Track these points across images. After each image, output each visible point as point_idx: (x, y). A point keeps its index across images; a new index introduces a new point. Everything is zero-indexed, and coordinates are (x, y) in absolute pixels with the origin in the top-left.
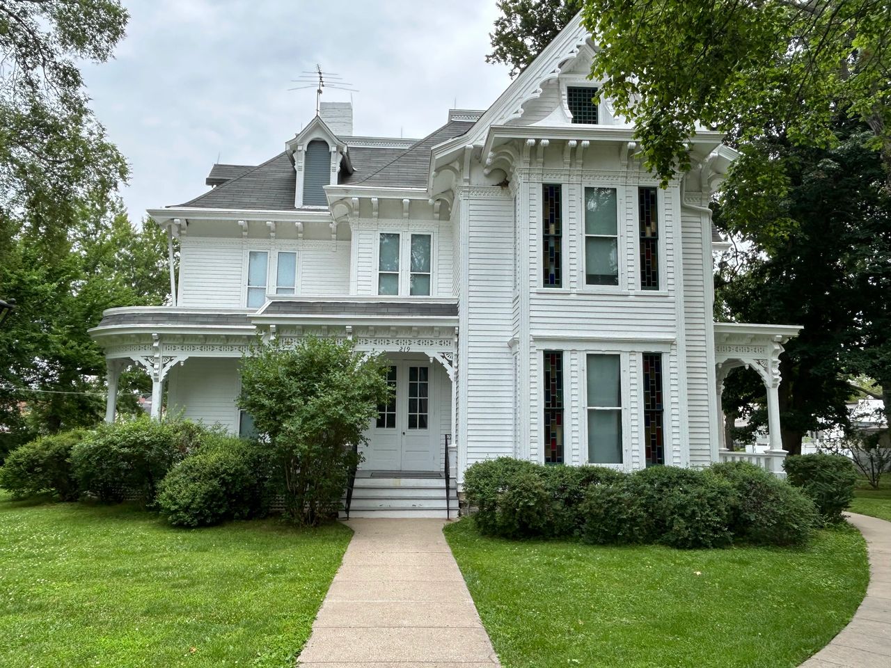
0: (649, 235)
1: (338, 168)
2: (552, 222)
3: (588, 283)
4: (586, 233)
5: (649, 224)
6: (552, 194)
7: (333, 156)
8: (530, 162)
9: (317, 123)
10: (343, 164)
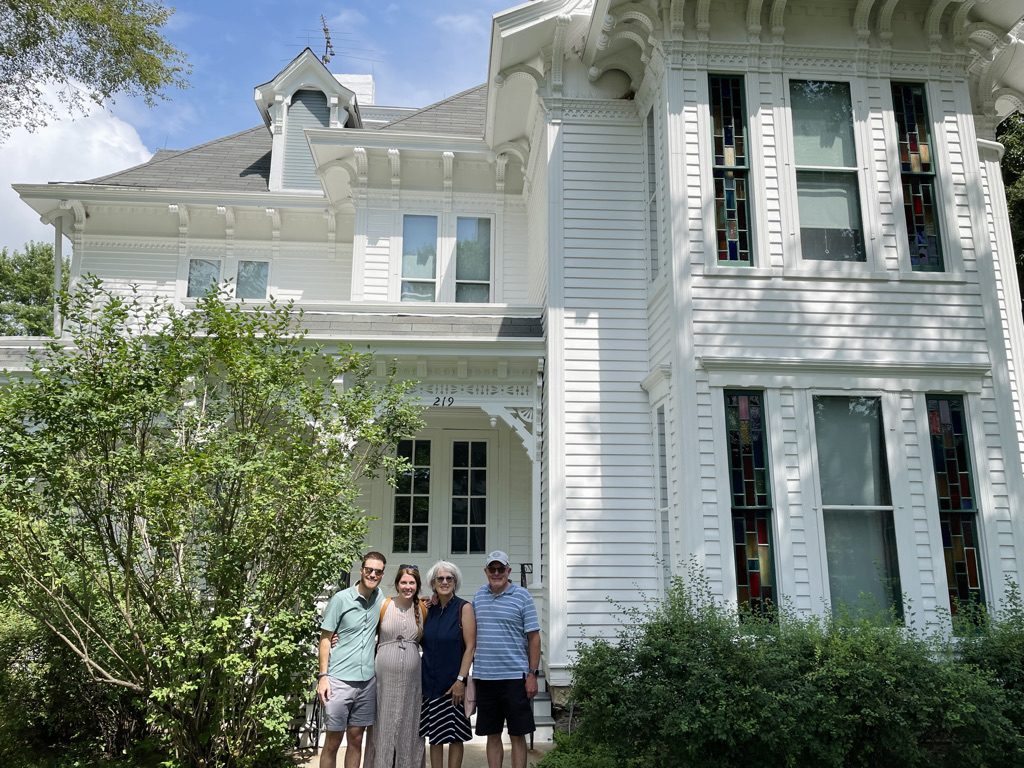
0: (917, 168)
2: (729, 142)
3: (806, 256)
4: (797, 162)
5: (916, 148)
6: (726, 94)
7: (333, 112)
8: (684, 31)
9: (307, 61)
10: (350, 126)
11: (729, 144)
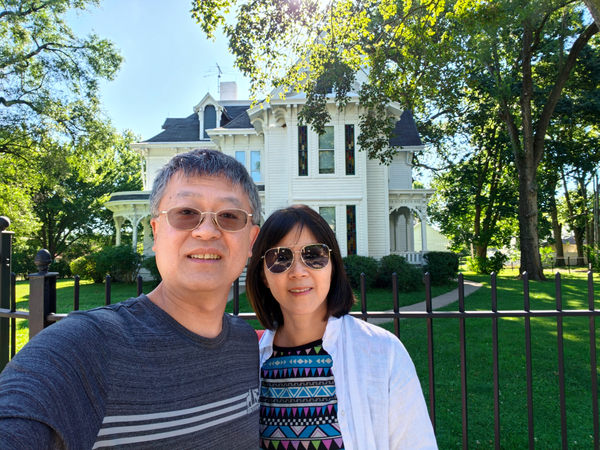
0: (350, 148)
1: (220, 119)
3: (320, 173)
4: (319, 148)
5: (350, 143)
6: (303, 131)
7: (217, 112)
8: (291, 115)
9: (208, 96)
10: (223, 116)
11: (303, 144)
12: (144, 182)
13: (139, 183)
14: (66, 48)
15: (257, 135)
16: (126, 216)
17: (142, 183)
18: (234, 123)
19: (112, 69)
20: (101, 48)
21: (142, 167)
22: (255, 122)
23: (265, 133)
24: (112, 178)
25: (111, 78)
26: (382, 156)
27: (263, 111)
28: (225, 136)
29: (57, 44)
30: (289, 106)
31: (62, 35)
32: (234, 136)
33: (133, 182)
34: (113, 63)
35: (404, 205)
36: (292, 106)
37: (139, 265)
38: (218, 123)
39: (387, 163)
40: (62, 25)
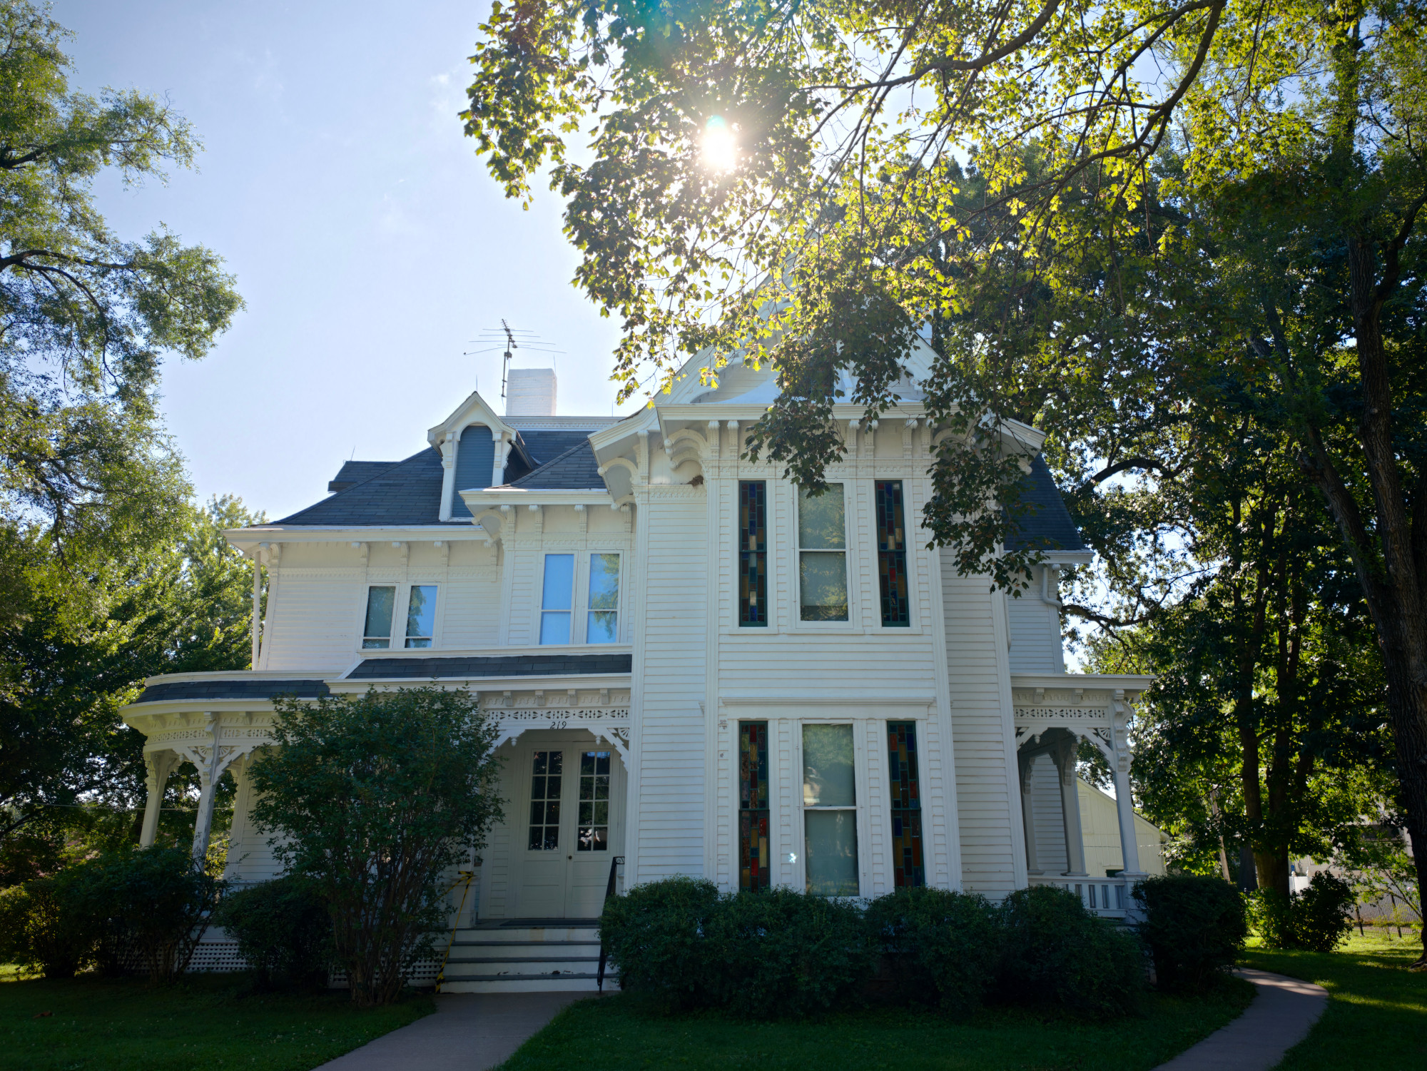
0: (892, 546)
1: (504, 463)
3: (803, 618)
4: (801, 546)
5: (891, 532)
6: (753, 495)
7: (498, 446)
8: (720, 451)
9: (475, 401)
10: (514, 456)
11: (752, 533)
12: (255, 647)
13: (240, 650)
14: (78, 267)
15: (614, 506)
16: (184, 750)
17: (250, 652)
18: (547, 473)
19: (205, 325)
20: (181, 271)
21: (257, 605)
22: (611, 469)
23: (638, 501)
24: (164, 633)
25: (195, 351)
26: (998, 567)
27: (636, 438)
28: (516, 509)
29: (55, 255)
30: (715, 425)
31: (73, 231)
32: (544, 508)
33: (221, 647)
34: (209, 311)
35: (1057, 722)
36: (723, 424)
37: (205, 914)
38: (498, 474)
39: (1014, 588)
40: (78, 206)
